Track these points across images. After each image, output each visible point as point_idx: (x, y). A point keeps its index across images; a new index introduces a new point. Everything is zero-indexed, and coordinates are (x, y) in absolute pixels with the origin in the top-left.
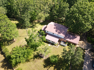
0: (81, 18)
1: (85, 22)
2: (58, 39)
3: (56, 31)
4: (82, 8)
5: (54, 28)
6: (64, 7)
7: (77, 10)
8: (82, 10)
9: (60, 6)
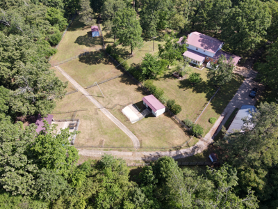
0: (244, 23)
1: (250, 30)
2: (204, 58)
3: (202, 45)
4: (248, 9)
5: (199, 41)
6: (222, 7)
7: (241, 11)
8: (248, 11)
9: (214, 5)
